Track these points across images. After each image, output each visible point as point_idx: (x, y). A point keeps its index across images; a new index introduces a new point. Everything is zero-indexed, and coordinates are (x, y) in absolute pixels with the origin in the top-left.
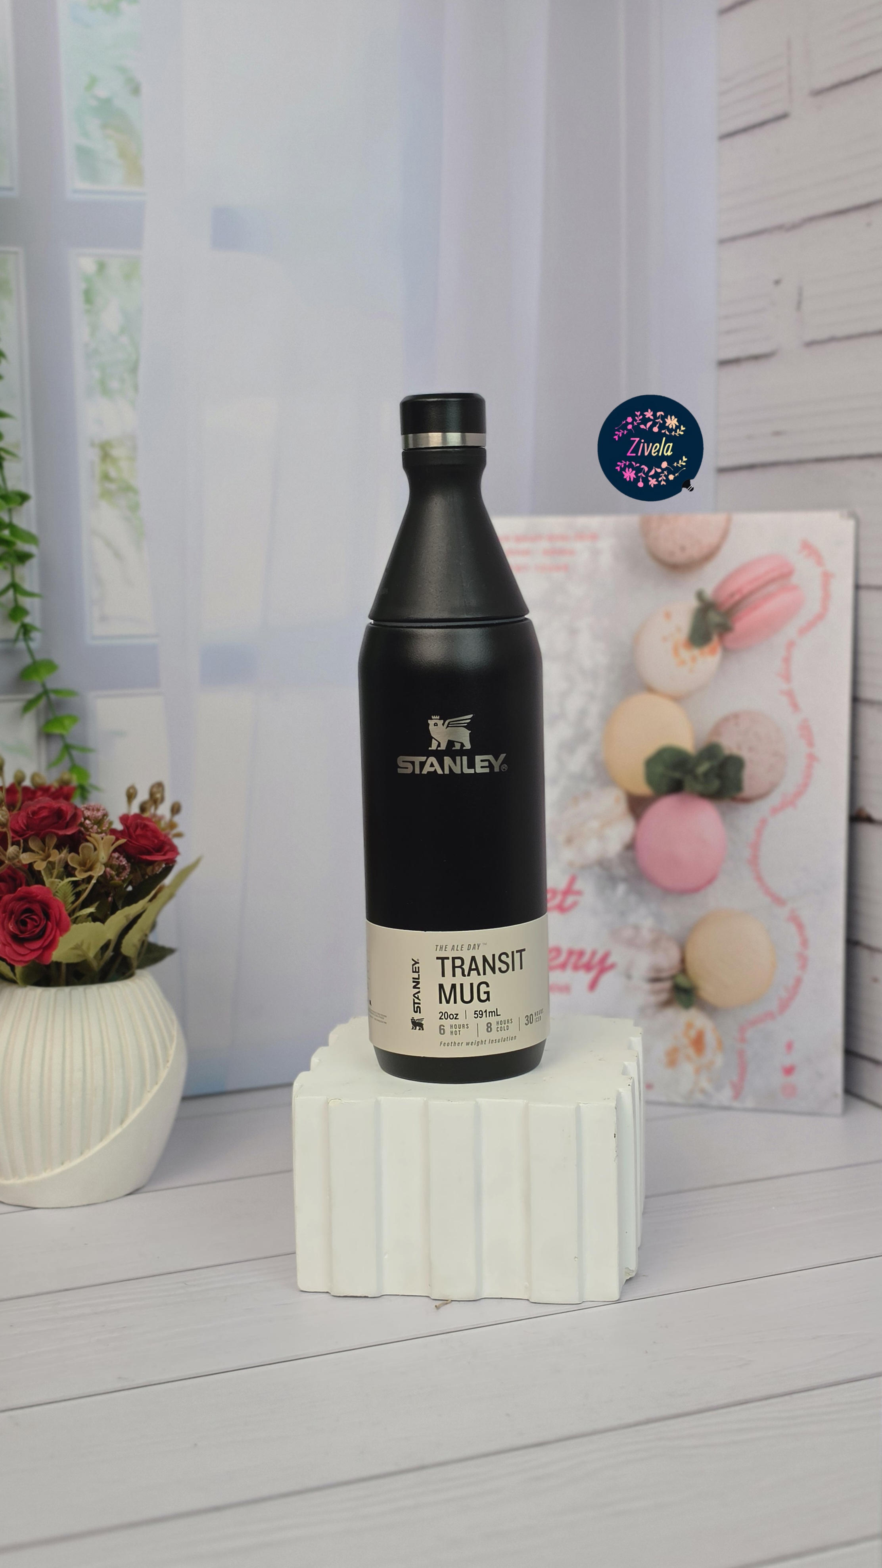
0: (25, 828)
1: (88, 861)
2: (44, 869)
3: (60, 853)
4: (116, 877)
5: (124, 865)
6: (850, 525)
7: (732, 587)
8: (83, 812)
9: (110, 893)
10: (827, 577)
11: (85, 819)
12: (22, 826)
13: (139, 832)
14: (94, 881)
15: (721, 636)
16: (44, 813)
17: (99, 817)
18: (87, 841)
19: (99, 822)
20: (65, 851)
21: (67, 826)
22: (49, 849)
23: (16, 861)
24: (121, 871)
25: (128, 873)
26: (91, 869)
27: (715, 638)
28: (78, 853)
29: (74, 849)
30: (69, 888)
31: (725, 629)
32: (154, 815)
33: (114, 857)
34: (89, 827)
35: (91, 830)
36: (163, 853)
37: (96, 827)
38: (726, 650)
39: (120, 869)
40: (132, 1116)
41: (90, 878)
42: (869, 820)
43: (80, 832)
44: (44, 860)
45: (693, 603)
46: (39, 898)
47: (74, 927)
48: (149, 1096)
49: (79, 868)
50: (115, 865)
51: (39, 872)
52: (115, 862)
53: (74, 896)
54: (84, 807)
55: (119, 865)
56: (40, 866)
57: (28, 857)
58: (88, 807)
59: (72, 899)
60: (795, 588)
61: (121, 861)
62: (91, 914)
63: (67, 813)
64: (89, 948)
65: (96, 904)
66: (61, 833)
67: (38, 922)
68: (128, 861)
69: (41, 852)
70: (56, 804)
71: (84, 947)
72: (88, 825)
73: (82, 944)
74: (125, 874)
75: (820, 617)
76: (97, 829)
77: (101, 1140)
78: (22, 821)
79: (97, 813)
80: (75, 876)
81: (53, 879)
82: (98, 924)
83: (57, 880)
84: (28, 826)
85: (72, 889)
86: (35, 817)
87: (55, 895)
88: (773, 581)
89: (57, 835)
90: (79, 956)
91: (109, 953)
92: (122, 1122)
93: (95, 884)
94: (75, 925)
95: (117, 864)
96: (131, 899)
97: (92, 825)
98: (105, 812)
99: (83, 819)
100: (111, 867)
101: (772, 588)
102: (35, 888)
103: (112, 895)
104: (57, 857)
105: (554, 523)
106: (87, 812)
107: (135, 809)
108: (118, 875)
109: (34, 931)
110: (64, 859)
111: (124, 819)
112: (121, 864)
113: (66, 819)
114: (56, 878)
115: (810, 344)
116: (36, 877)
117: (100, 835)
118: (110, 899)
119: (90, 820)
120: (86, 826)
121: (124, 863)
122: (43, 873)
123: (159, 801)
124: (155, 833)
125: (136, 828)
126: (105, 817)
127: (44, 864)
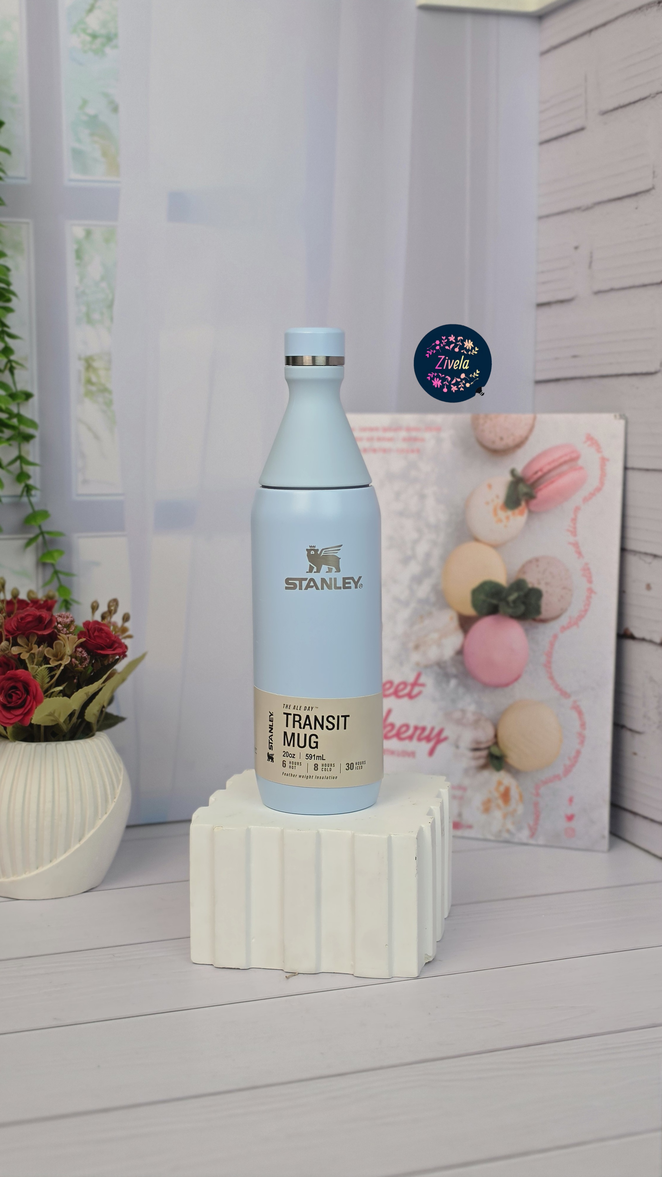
0: (15, 629)
1: (59, 653)
2: (28, 658)
3: (39, 647)
4: (79, 665)
5: (85, 657)
6: (622, 422)
7: (536, 467)
8: (56, 618)
9: (75, 677)
10: (604, 461)
11: (58, 623)
12: (14, 628)
13: (96, 634)
14: (62, 668)
15: (527, 503)
16: (30, 619)
17: (67, 622)
18: (59, 639)
19: (68, 626)
20: (42, 646)
21: (45, 628)
22: (31, 644)
23: (7, 652)
24: (84, 661)
25: (88, 663)
26: (61, 659)
27: (523, 503)
28: (53, 648)
29: (51, 645)
30: (46, 672)
31: (530, 497)
32: (110, 622)
33: (78, 651)
34: (61, 629)
35: (62, 631)
36: (111, 649)
37: (65, 629)
38: (530, 512)
39: (82, 660)
40: (88, 836)
41: (61, 665)
42: (632, 637)
43: (53, 632)
44: (27, 652)
45: (509, 478)
46: (22, 678)
47: (47, 701)
48: (99, 822)
49: (52, 658)
50: (78, 656)
51: (24, 660)
52: (78, 655)
53: (50, 678)
54: (58, 615)
55: (81, 656)
56: (25, 656)
57: (17, 649)
58: (61, 615)
59: (48, 680)
60: (581, 468)
61: (83, 654)
62: (61, 691)
63: (46, 619)
64: (59, 715)
65: (65, 685)
66: (40, 633)
67: (21, 696)
68: (88, 654)
69: (26, 646)
70: (38, 613)
71: (56, 715)
72: (60, 628)
73: (54, 712)
74: (86, 663)
75: (598, 490)
76: (66, 631)
77: (65, 852)
78: (14, 624)
79: (67, 619)
80: (50, 664)
81: (33, 666)
82: (65, 698)
83: (36, 666)
84: (18, 628)
85: (48, 673)
86: (23, 622)
87: (34, 677)
88: (565, 462)
89: (37, 634)
90: (52, 720)
91: (74, 719)
92: (80, 840)
93: (63, 670)
94: (48, 699)
95: (80, 656)
96: (91, 681)
97: (63, 628)
98: (72, 619)
99: (56, 624)
100: (76, 658)
101: (565, 468)
102: (20, 672)
103: (76, 678)
104: (36, 650)
105: (409, 419)
106: (59, 619)
107: (98, 617)
108: (81, 664)
109: (18, 702)
110: (42, 652)
111: (87, 624)
112: (83, 656)
113: (44, 622)
114: (36, 665)
115: (598, 293)
116: (22, 664)
117: (68, 635)
118: (75, 681)
119: (61, 624)
120: (59, 628)
121: (85, 655)
122: (27, 661)
123: (113, 612)
124: (108, 634)
125: (95, 632)
126: (73, 623)
127: (28, 654)
